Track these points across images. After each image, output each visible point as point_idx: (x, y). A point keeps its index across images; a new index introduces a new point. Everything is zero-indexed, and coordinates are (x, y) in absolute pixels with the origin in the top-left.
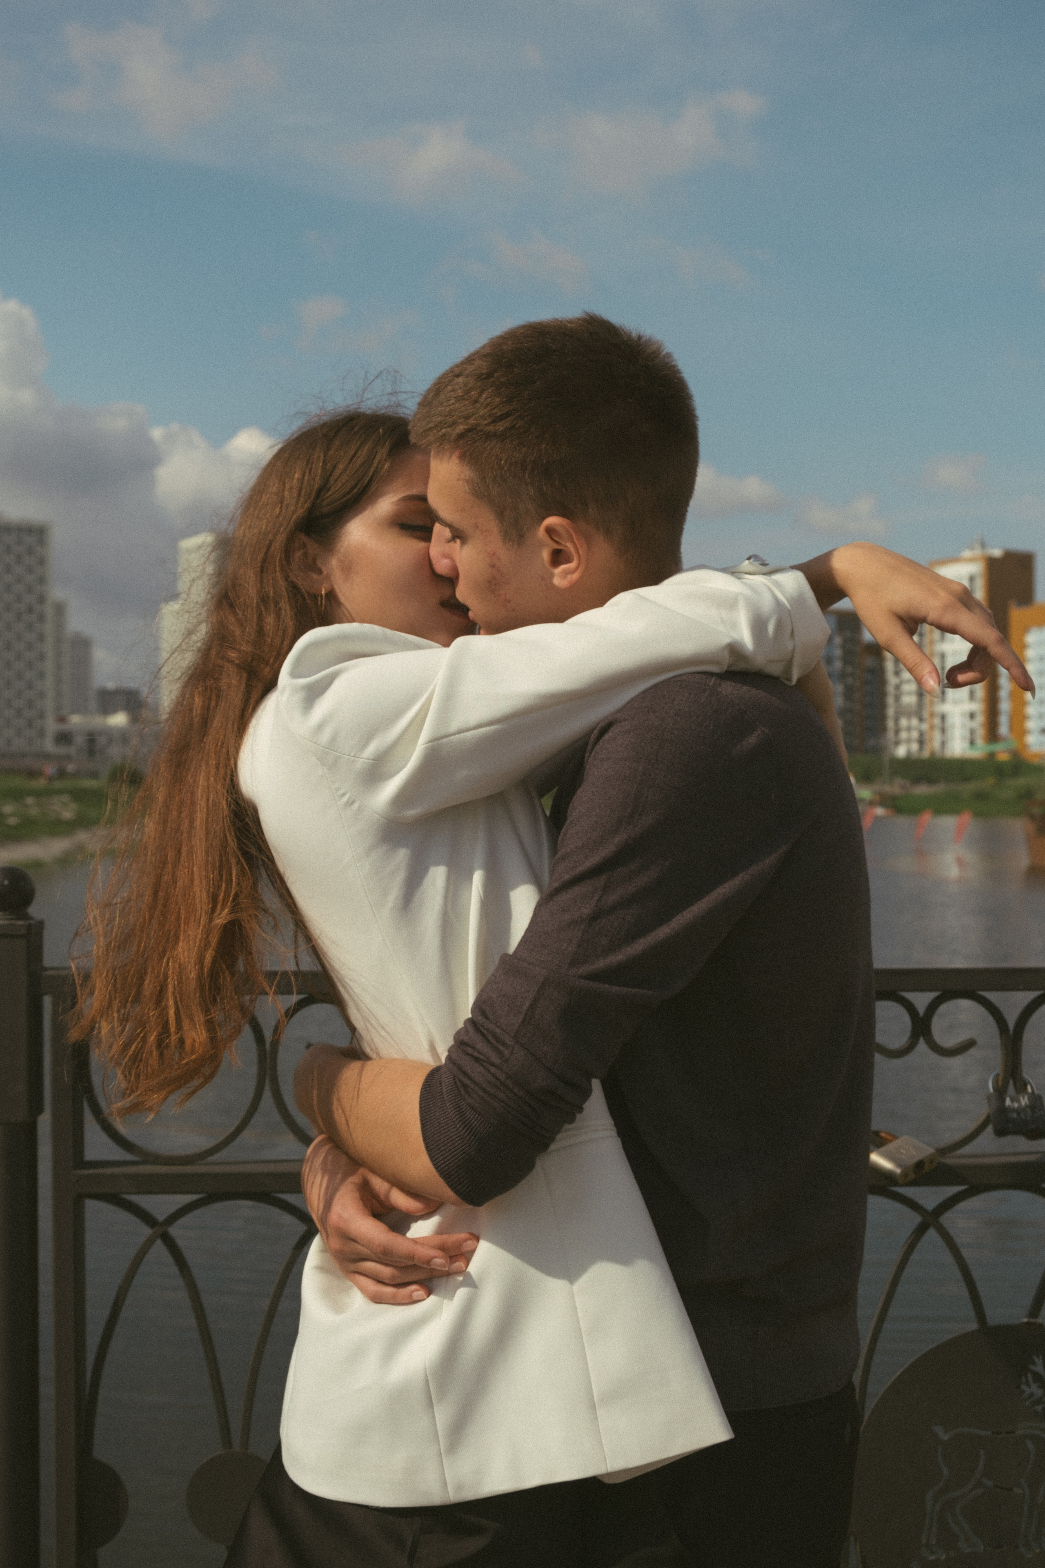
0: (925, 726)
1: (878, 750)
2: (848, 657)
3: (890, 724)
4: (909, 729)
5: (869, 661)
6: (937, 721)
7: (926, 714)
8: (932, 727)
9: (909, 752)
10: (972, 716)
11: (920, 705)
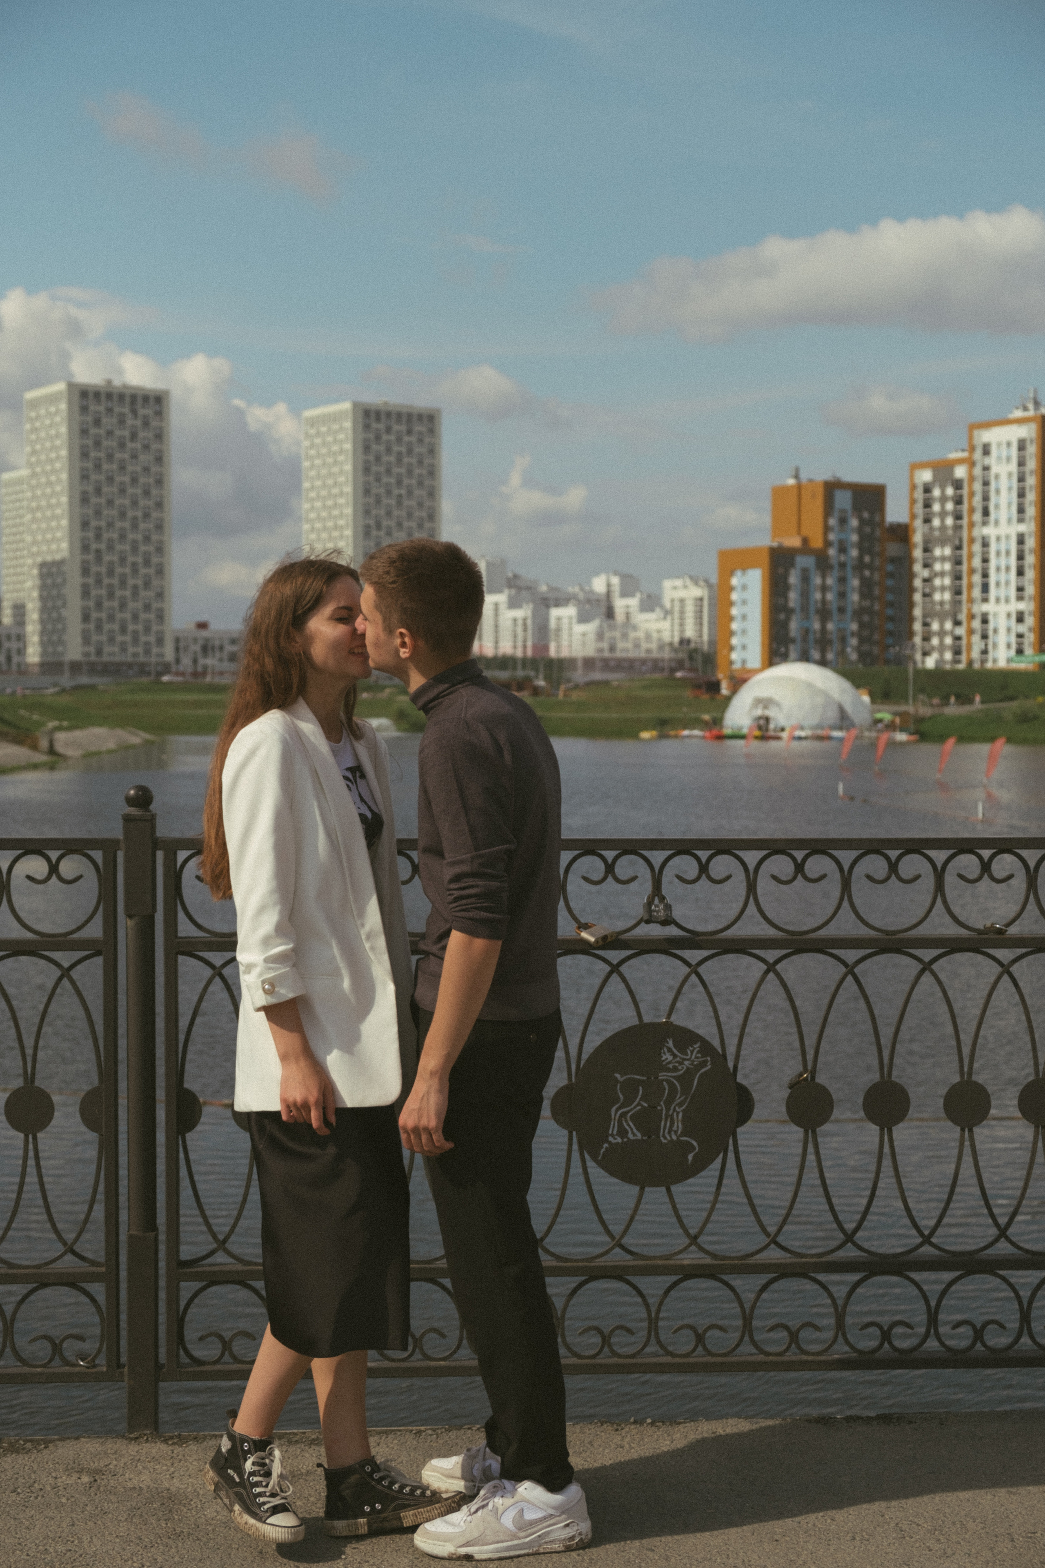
0: (961, 631)
1: (902, 661)
2: (866, 543)
3: (917, 627)
4: (942, 633)
5: (893, 549)
6: (976, 624)
7: (963, 617)
8: (971, 632)
9: (940, 662)
10: (1020, 619)
11: (956, 603)
